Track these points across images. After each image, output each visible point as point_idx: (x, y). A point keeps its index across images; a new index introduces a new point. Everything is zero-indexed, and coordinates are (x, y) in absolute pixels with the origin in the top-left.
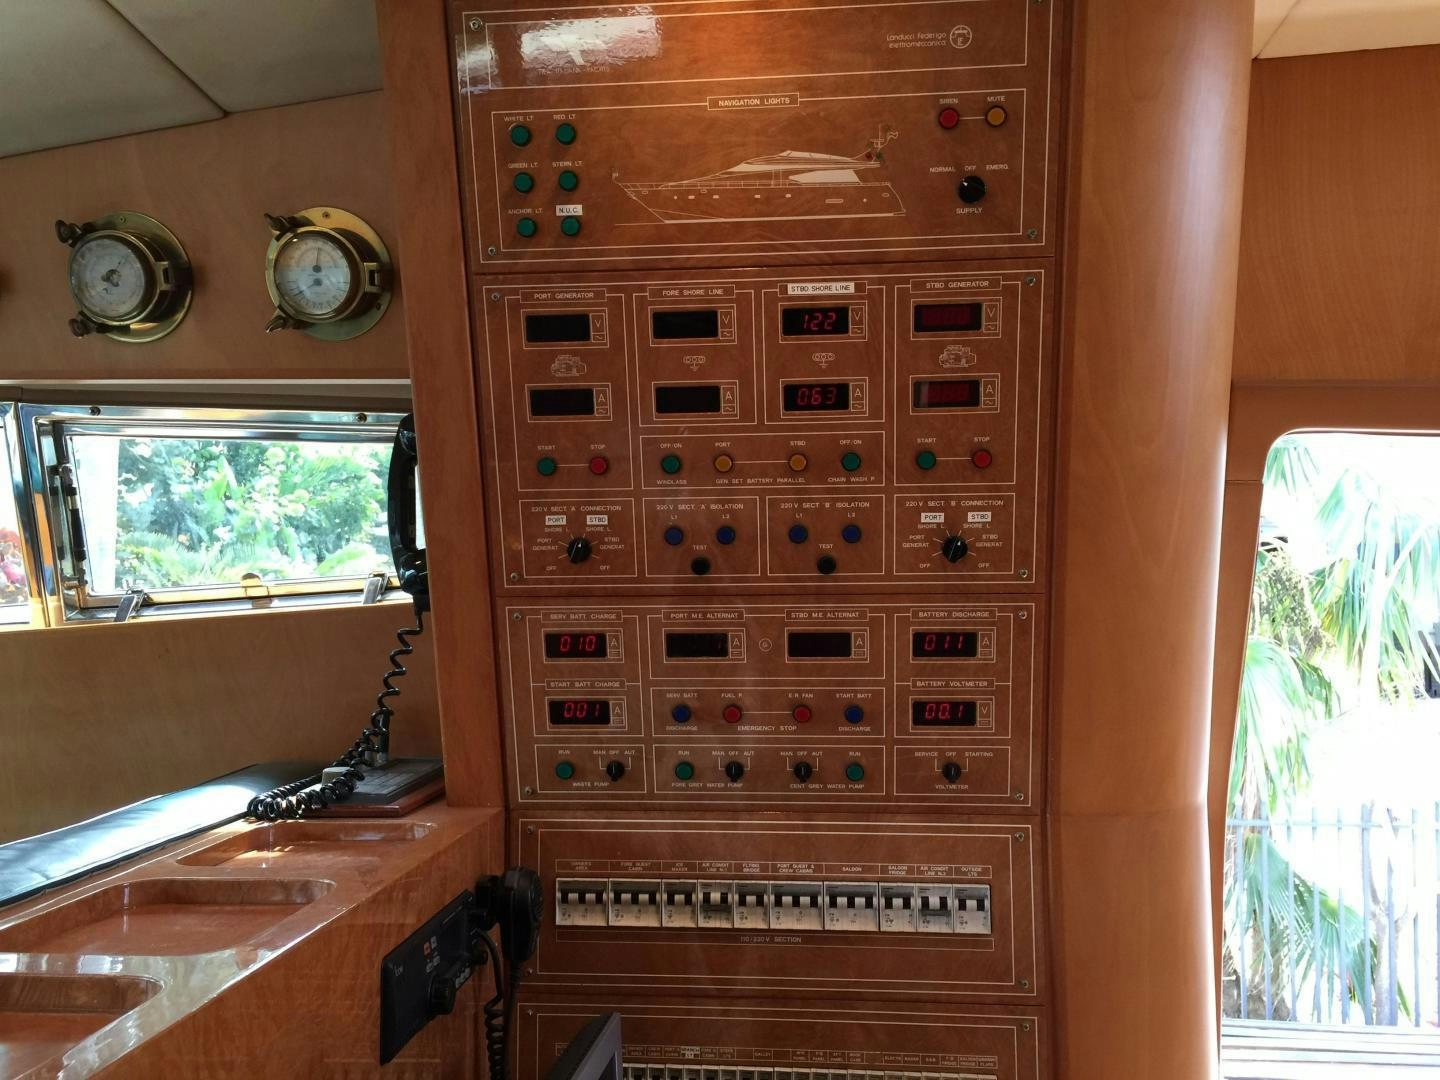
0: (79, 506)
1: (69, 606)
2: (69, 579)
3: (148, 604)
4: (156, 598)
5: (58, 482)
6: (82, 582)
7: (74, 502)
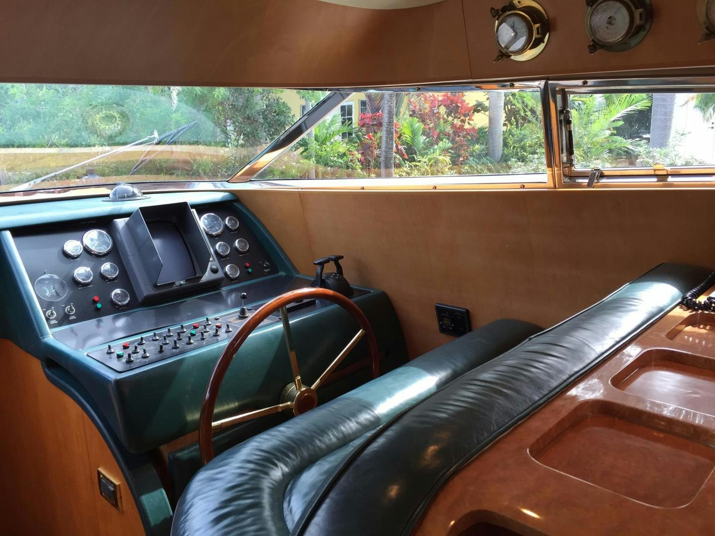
0: (572, 129)
1: (565, 176)
2: (566, 163)
3: (602, 176)
4: (606, 173)
5: (562, 118)
6: (572, 165)
7: (570, 127)
